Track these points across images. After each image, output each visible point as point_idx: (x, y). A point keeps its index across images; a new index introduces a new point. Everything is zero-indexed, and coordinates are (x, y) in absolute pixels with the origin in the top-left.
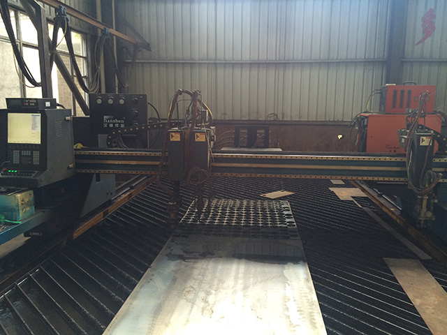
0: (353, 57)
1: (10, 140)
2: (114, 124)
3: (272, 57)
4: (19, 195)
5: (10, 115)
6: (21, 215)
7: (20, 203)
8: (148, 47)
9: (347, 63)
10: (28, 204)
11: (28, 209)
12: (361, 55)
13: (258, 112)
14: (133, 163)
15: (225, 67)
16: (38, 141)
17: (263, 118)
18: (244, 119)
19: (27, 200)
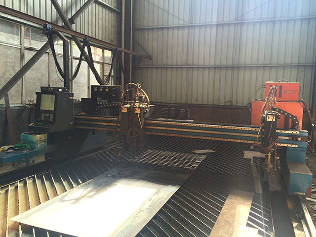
0: (289, 62)
1: (41, 108)
2: (102, 102)
3: (230, 63)
4: (38, 136)
5: (42, 95)
6: (38, 146)
7: (38, 140)
8: (150, 58)
9: (284, 67)
10: (44, 141)
11: (43, 143)
12: (295, 61)
13: (219, 100)
14: (105, 124)
15: (198, 70)
16: (53, 109)
17: (222, 104)
18: (209, 104)
19: (43, 139)
